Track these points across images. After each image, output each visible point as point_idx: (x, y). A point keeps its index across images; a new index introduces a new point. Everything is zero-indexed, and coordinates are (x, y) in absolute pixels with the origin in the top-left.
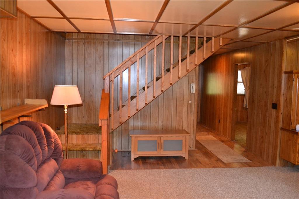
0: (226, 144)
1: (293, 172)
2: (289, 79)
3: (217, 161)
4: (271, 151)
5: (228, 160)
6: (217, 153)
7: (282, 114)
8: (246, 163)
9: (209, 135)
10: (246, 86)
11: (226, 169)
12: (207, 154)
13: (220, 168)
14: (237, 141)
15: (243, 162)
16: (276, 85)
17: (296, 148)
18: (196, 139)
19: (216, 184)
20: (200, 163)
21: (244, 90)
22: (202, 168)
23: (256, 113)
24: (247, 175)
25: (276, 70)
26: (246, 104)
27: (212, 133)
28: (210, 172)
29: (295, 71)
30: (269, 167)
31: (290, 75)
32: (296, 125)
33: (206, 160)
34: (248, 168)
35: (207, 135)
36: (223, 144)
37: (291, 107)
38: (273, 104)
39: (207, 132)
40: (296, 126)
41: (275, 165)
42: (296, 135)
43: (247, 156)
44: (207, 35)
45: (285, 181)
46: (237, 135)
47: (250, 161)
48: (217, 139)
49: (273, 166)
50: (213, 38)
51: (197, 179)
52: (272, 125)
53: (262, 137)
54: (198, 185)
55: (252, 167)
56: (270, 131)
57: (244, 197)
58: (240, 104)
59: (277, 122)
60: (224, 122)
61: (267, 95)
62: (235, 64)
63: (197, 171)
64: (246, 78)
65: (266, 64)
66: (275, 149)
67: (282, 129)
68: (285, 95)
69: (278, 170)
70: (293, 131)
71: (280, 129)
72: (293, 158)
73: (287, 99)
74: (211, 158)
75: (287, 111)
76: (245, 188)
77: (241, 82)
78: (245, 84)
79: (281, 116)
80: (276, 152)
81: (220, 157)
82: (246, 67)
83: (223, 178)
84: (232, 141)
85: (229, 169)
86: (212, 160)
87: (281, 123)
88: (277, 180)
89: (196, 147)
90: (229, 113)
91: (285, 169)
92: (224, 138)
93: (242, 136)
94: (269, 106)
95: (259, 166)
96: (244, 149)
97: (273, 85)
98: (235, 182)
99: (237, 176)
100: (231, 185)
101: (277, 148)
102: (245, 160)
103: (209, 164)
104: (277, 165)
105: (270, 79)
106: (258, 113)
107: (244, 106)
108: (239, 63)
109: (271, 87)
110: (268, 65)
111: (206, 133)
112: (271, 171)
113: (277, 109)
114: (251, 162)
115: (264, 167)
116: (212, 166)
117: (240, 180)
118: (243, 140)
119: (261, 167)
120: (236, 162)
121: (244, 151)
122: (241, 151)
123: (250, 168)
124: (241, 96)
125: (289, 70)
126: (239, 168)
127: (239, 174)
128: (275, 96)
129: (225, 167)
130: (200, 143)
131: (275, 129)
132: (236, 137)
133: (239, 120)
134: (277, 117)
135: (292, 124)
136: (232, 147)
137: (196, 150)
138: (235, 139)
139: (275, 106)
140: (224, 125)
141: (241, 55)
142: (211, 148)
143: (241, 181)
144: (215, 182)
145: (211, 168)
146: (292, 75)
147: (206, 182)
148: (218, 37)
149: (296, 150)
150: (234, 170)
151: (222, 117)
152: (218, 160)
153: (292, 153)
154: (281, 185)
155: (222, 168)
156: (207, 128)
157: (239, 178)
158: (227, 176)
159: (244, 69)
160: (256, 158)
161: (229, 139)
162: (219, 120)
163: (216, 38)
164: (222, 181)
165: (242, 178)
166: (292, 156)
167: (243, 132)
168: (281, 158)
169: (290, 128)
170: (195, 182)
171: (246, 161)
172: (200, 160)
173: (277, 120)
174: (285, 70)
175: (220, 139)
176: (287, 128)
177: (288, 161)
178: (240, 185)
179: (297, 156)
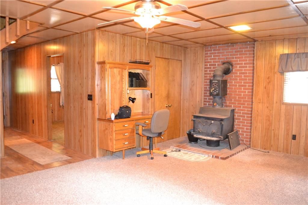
0: (43, 145)
1: (112, 159)
2: (102, 69)
3: (33, 165)
4: (90, 144)
5: (46, 161)
6: (32, 156)
7: (97, 104)
8: (66, 161)
9: (22, 138)
10: (62, 83)
11: (44, 171)
12: (20, 159)
13: (37, 171)
14: (55, 141)
15: (63, 159)
16: (90, 76)
17: (112, 135)
18: (4, 145)
19: (32, 190)
20: (12, 171)
21: (60, 87)
22: (14, 176)
23: (72, 106)
24: (67, 172)
25: (90, 61)
26: (62, 101)
27: (26, 136)
28: (24, 178)
29: (107, 61)
30: (90, 159)
31: (103, 65)
32: (111, 113)
33: (20, 166)
34: (68, 165)
35: (19, 139)
36: (38, 146)
37: (106, 96)
38: (89, 95)
39: (19, 135)
40: (111, 115)
41: (95, 157)
42: (111, 123)
43: (67, 154)
44: (10, 14)
45: (105, 170)
46: (54, 134)
47: (70, 158)
48: (33, 141)
49: (94, 158)
50: (18, 20)
51: (7, 191)
52: (89, 117)
53: (80, 131)
54: (10, 197)
55: (72, 164)
56: (88, 123)
57: (66, 195)
58: (56, 102)
59: (93, 113)
60: (38, 122)
61: (82, 87)
62: (47, 56)
63: (7, 181)
64: (61, 74)
65: (80, 55)
66: (94, 141)
67: (99, 119)
68: (99, 86)
69: (99, 160)
70: (109, 120)
71: (97, 120)
72: (111, 146)
73: (101, 90)
74: (25, 163)
75: (102, 101)
76: (66, 186)
77: (56, 79)
78: (60, 81)
79: (97, 107)
80: (95, 143)
81: (36, 160)
82: (61, 63)
83: (40, 182)
84: (49, 141)
85: (47, 170)
86: (27, 164)
87: (98, 114)
88: (98, 170)
89: (6, 153)
90: (44, 111)
91: (105, 158)
92: (39, 140)
93: (60, 135)
94: (85, 98)
95: (80, 161)
96: (63, 147)
97: (88, 76)
98: (56, 182)
99: (56, 176)
100: (51, 186)
101: (96, 140)
102: (66, 157)
103: (23, 170)
104: (97, 157)
105: (85, 70)
106: (74, 107)
107: (61, 105)
108: (51, 54)
109: (86, 78)
110: (81, 56)
111: (19, 137)
112: (92, 163)
113: (93, 100)
114: (72, 158)
115: (84, 161)
116: (27, 171)
117: (60, 179)
118: (61, 138)
119: (82, 162)
120: (55, 161)
121: (64, 149)
122: (60, 149)
123: (71, 164)
124: (56, 94)
125: (102, 60)
126: (59, 167)
127: (59, 173)
128: (90, 87)
129: (42, 170)
130: (11, 149)
131: (92, 120)
132: (54, 137)
133: (56, 119)
134: (93, 108)
135: (108, 113)
136: (50, 147)
137: (6, 157)
138: (53, 138)
139: (90, 98)
140: (39, 125)
141: (53, 47)
142: (25, 152)
143: (62, 180)
144: (31, 189)
145: (26, 173)
146: (104, 65)
147: (20, 190)
148: (23, 18)
149: (113, 137)
150: (53, 170)
151: (37, 117)
152: (34, 163)
153: (109, 141)
154: (102, 173)
155: (39, 171)
156: (19, 131)
157: (59, 177)
158: (46, 179)
159: (59, 65)
160: (76, 153)
161: (47, 139)
162: (33, 120)
163: (22, 21)
164: (39, 185)
165: (63, 176)
166: (110, 144)
167: (61, 130)
168: (100, 148)
169: (106, 118)
170: (6, 194)
171: (66, 159)
172: (11, 167)
173: (94, 111)
174: (98, 61)
175: (35, 140)
176: (104, 118)
177: (107, 150)
178: (61, 184)
179: (114, 143)
